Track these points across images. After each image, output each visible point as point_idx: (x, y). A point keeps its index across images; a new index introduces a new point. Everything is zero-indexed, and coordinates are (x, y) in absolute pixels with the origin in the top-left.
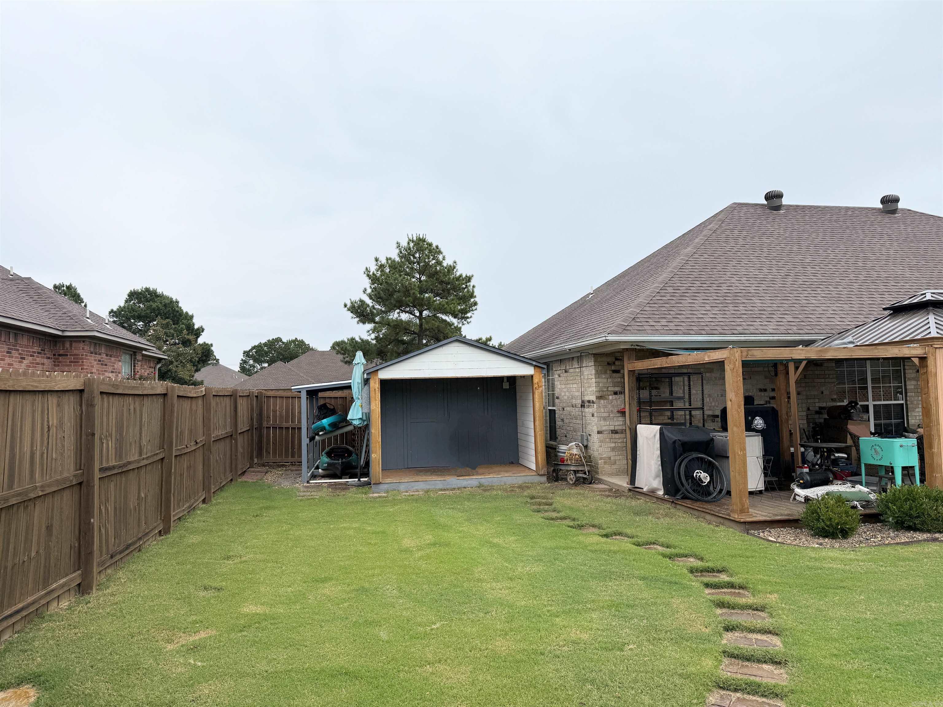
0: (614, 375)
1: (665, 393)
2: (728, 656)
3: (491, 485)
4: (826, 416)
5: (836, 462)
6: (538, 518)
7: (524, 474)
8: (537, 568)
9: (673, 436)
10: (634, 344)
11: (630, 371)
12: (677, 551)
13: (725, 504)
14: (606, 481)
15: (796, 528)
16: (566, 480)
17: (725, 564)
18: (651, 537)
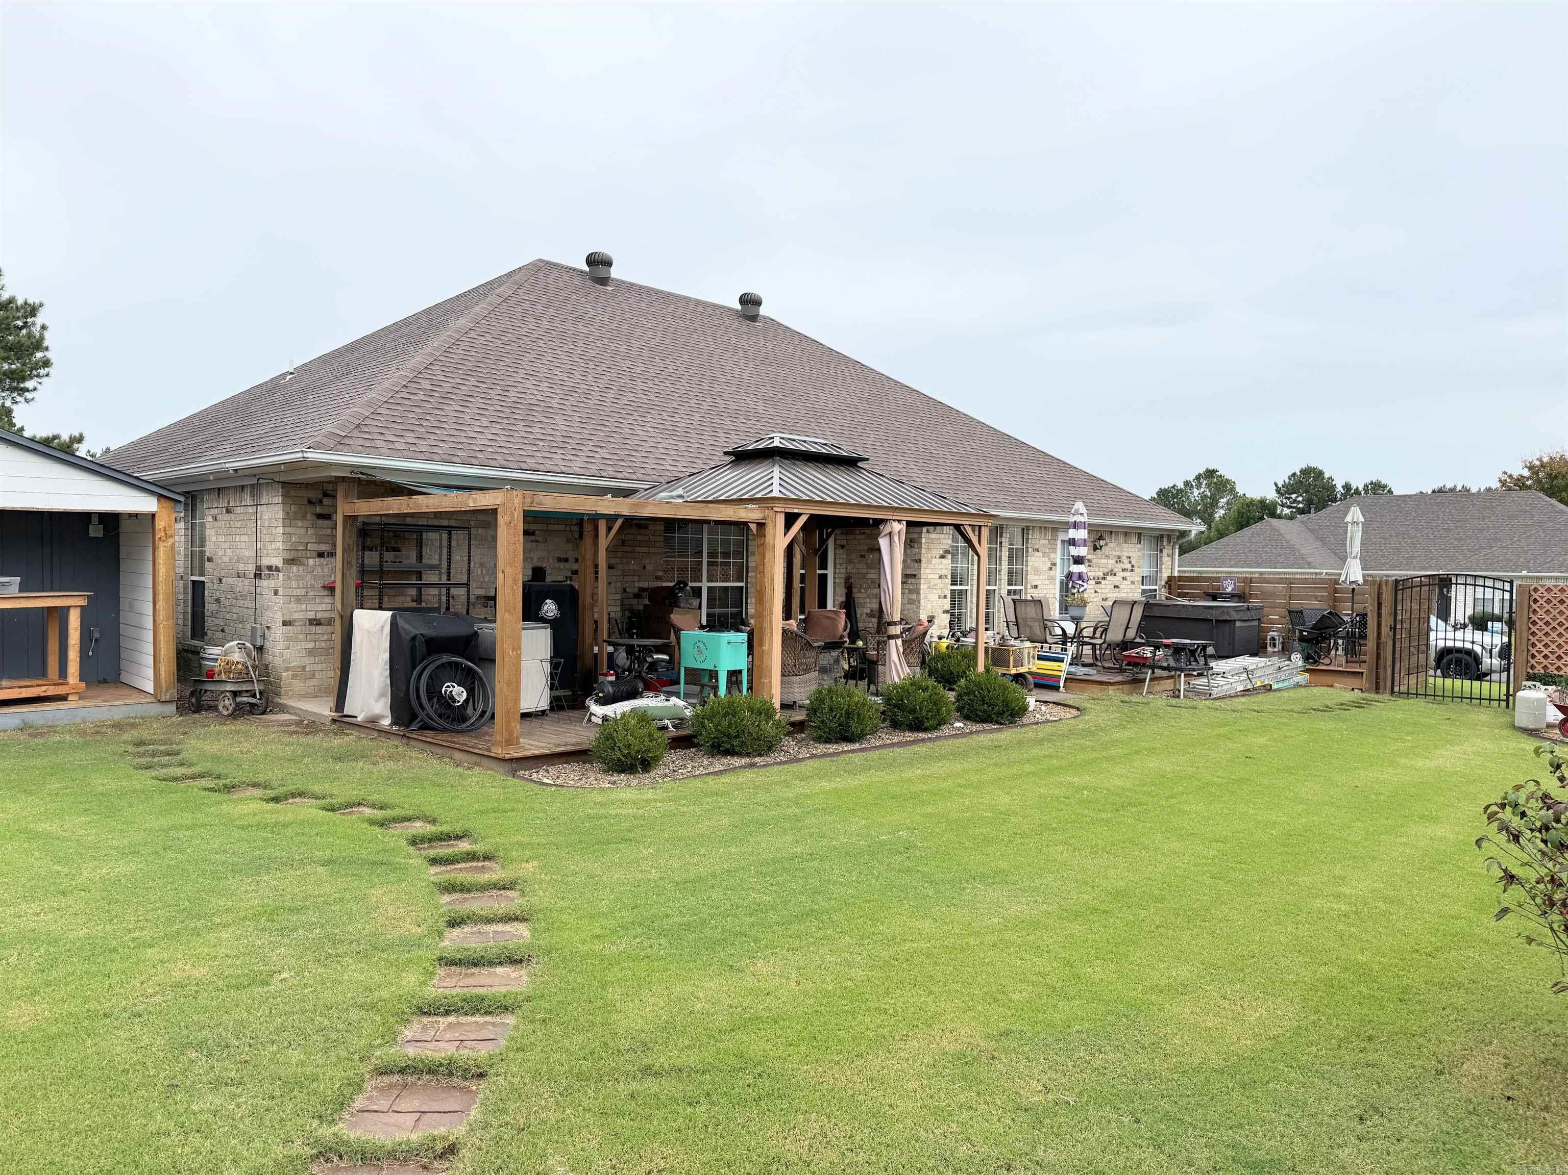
0: (321, 522)
1: (409, 557)
2: (446, 964)
3: (50, 724)
4: (647, 602)
5: (653, 666)
6: (144, 780)
7: (126, 701)
8: (124, 868)
9: (413, 627)
10: (356, 470)
11: (347, 518)
12: (396, 812)
13: (487, 734)
14: (293, 708)
15: (584, 763)
16: (215, 708)
17: (469, 825)
18: (353, 794)
